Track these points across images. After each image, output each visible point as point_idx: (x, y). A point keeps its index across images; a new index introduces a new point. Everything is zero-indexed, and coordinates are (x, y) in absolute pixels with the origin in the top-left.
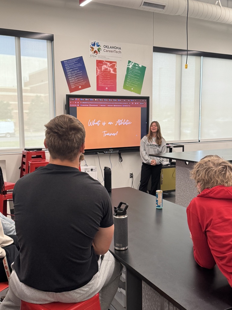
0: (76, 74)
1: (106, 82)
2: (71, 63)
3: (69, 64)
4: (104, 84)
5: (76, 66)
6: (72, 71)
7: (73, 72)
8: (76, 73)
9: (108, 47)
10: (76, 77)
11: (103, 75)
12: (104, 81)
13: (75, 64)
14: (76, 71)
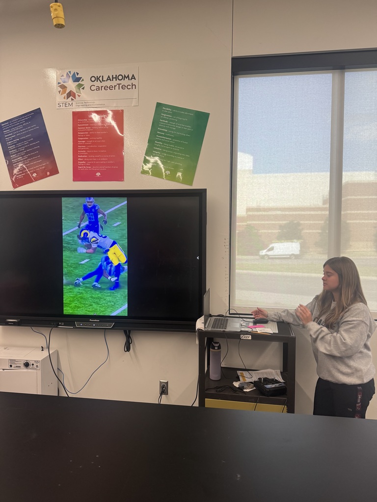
0: (26, 149)
1: (96, 161)
2: (16, 126)
3: (12, 128)
4: (91, 165)
5: (26, 130)
6: (18, 142)
7: (19, 144)
8: (26, 145)
9: (101, 79)
10: (26, 153)
11: (89, 145)
12: (92, 158)
13: (24, 127)
14: (26, 142)
